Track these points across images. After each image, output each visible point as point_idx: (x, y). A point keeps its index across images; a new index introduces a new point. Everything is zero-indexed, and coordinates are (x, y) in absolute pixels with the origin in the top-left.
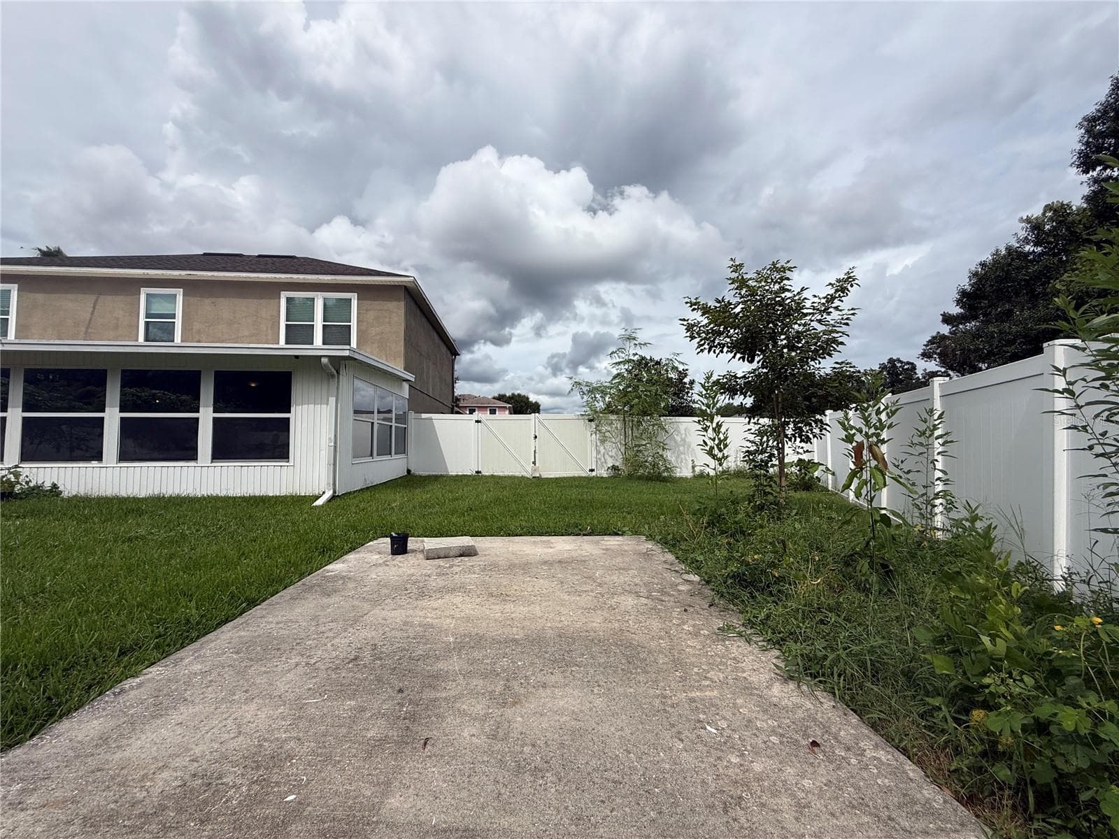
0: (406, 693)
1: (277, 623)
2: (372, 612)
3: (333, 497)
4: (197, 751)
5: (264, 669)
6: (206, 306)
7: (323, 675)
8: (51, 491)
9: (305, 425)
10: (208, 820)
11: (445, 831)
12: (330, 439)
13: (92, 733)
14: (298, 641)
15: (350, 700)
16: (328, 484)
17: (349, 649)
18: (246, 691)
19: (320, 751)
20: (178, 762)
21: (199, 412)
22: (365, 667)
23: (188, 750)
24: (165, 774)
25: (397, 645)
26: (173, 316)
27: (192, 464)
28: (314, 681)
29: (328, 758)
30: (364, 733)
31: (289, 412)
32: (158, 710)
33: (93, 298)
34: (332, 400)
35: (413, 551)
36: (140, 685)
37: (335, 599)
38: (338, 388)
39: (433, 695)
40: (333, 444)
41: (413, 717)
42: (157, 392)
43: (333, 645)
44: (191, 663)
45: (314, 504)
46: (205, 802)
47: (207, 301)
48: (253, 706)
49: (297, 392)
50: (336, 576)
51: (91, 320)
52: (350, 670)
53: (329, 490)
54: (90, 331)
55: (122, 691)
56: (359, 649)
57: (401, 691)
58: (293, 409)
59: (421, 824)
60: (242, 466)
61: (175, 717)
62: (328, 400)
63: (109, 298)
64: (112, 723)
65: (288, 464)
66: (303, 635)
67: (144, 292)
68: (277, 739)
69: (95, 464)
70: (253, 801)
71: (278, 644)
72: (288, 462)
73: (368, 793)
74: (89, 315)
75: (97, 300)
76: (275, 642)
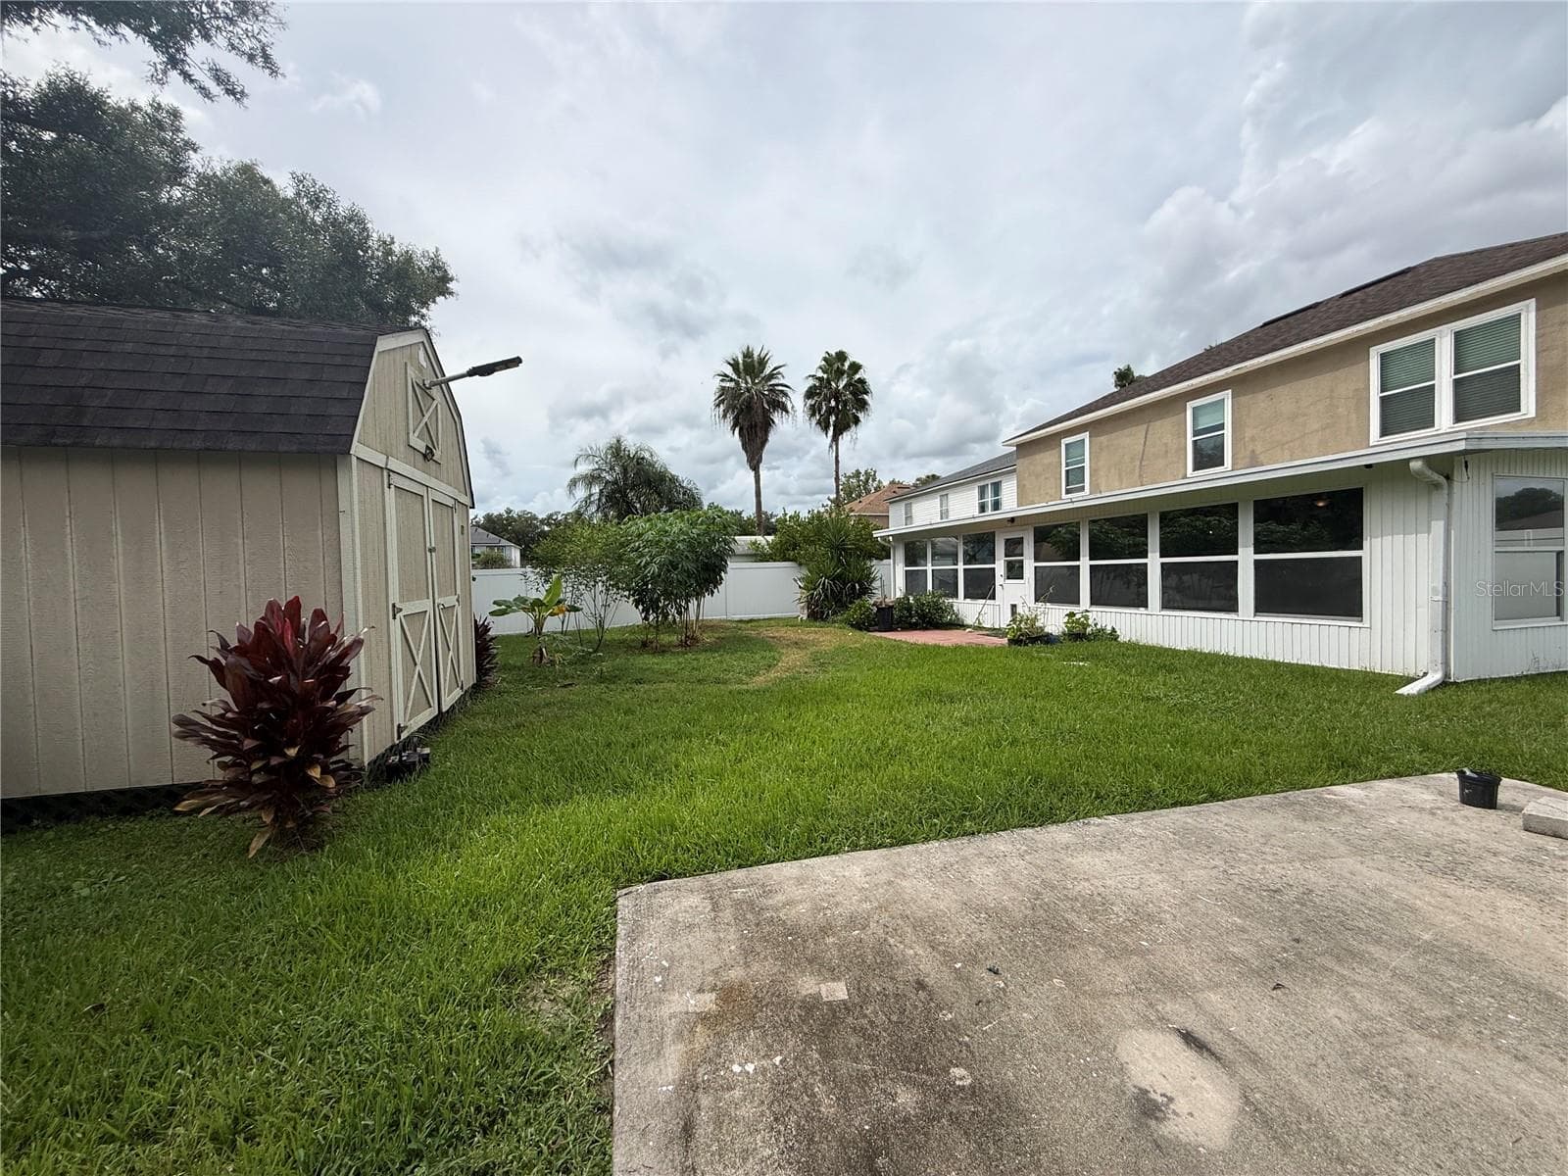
0: (1301, 945)
1: (1226, 825)
2: (1343, 860)
3: (1444, 684)
4: (1109, 882)
5: (1186, 856)
6: (1261, 402)
7: (1231, 886)
8: (1111, 634)
9: (1388, 566)
10: (1094, 920)
11: (1236, 1040)
12: (1434, 590)
13: (1063, 840)
14: (1232, 849)
15: (1239, 917)
16: (1434, 662)
17: (1277, 880)
18: (1161, 865)
19: (1184, 933)
20: (1095, 882)
21: (1237, 554)
22: (1279, 902)
23: (1104, 879)
24: (1086, 884)
25: (1339, 904)
26: (1221, 427)
27: (1232, 616)
28: (1220, 886)
29: (1186, 941)
30: (1228, 945)
31: (1361, 547)
32: (1100, 847)
33: (1145, 426)
34: (1438, 526)
35: (1503, 808)
36: (1099, 825)
37: (1311, 827)
38: (1449, 506)
39: (1331, 964)
40: (1440, 598)
41: (1286, 965)
42: (1212, 519)
43: (1263, 868)
44: (1137, 826)
45: (1399, 692)
46: (1097, 911)
47: (1261, 396)
48: (1159, 877)
49: (1373, 516)
50: (1335, 802)
51: (1144, 450)
52: (1260, 897)
53: (1436, 671)
54: (1143, 464)
55: (1089, 823)
56: (1288, 884)
57: (1297, 941)
58: (1366, 544)
59: (1221, 1022)
60: (1292, 623)
61: (1108, 856)
62: (1429, 527)
63: (1158, 423)
64: (1075, 840)
65: (1360, 625)
66: (1242, 846)
67: (1190, 405)
68: (1160, 907)
69: (1142, 610)
70: (1121, 928)
71: (1212, 843)
72: (1362, 621)
73: (1198, 979)
74: (1142, 447)
75: (1148, 427)
76: (1211, 840)
